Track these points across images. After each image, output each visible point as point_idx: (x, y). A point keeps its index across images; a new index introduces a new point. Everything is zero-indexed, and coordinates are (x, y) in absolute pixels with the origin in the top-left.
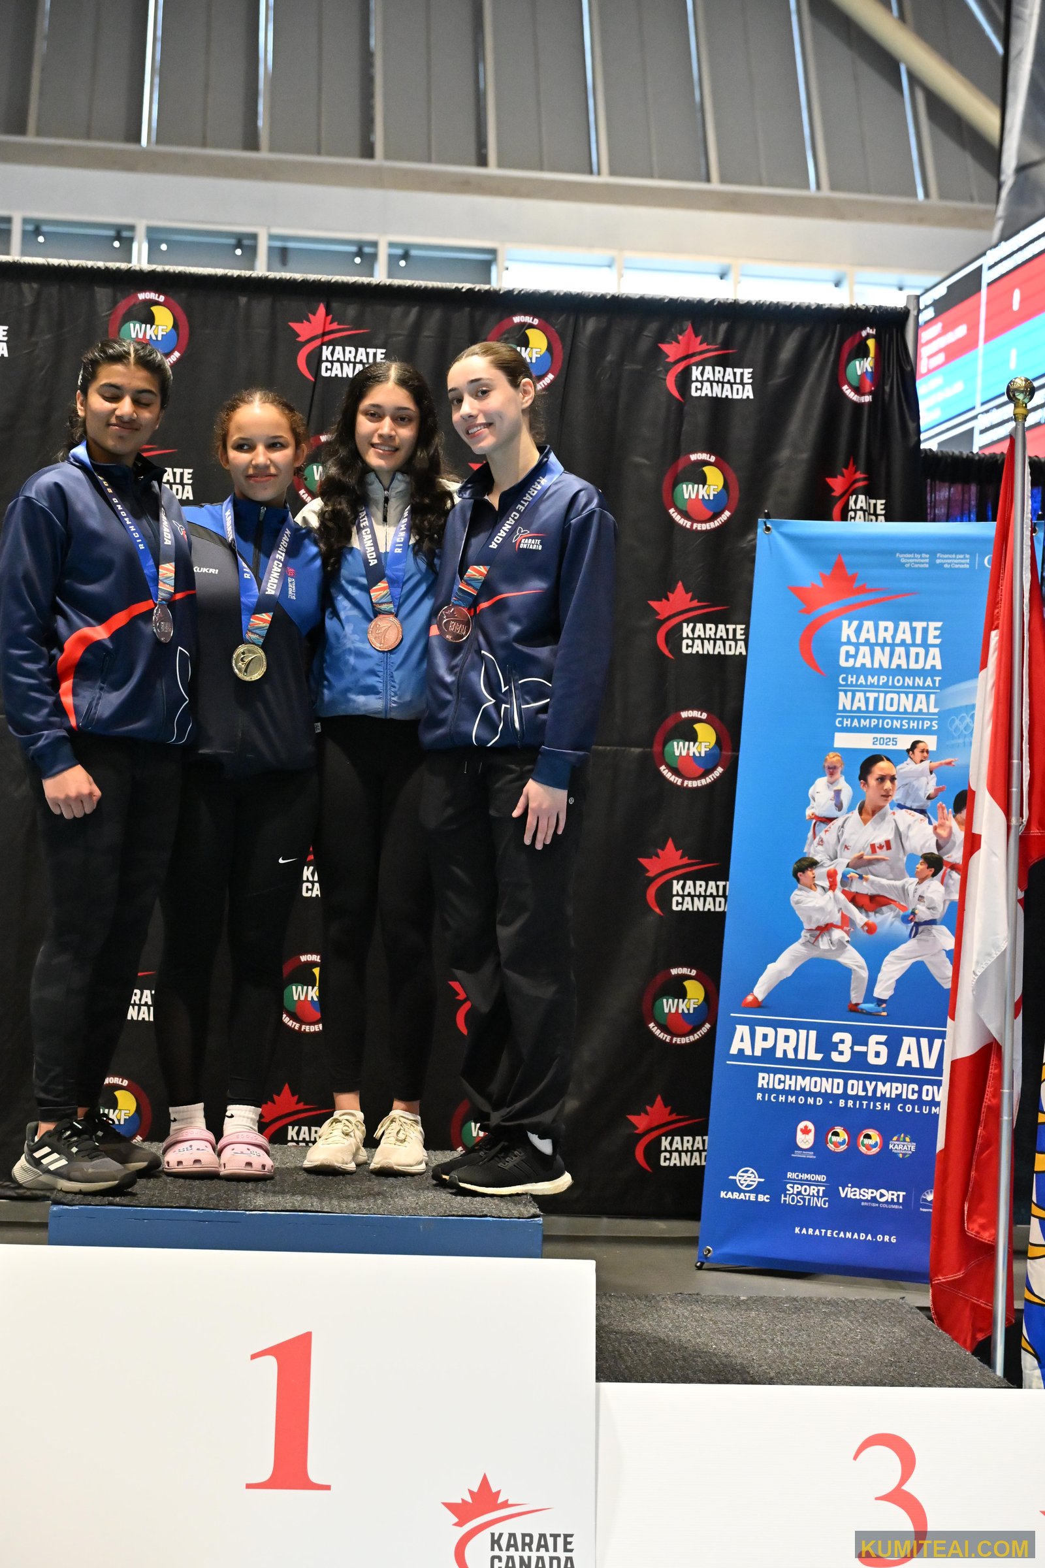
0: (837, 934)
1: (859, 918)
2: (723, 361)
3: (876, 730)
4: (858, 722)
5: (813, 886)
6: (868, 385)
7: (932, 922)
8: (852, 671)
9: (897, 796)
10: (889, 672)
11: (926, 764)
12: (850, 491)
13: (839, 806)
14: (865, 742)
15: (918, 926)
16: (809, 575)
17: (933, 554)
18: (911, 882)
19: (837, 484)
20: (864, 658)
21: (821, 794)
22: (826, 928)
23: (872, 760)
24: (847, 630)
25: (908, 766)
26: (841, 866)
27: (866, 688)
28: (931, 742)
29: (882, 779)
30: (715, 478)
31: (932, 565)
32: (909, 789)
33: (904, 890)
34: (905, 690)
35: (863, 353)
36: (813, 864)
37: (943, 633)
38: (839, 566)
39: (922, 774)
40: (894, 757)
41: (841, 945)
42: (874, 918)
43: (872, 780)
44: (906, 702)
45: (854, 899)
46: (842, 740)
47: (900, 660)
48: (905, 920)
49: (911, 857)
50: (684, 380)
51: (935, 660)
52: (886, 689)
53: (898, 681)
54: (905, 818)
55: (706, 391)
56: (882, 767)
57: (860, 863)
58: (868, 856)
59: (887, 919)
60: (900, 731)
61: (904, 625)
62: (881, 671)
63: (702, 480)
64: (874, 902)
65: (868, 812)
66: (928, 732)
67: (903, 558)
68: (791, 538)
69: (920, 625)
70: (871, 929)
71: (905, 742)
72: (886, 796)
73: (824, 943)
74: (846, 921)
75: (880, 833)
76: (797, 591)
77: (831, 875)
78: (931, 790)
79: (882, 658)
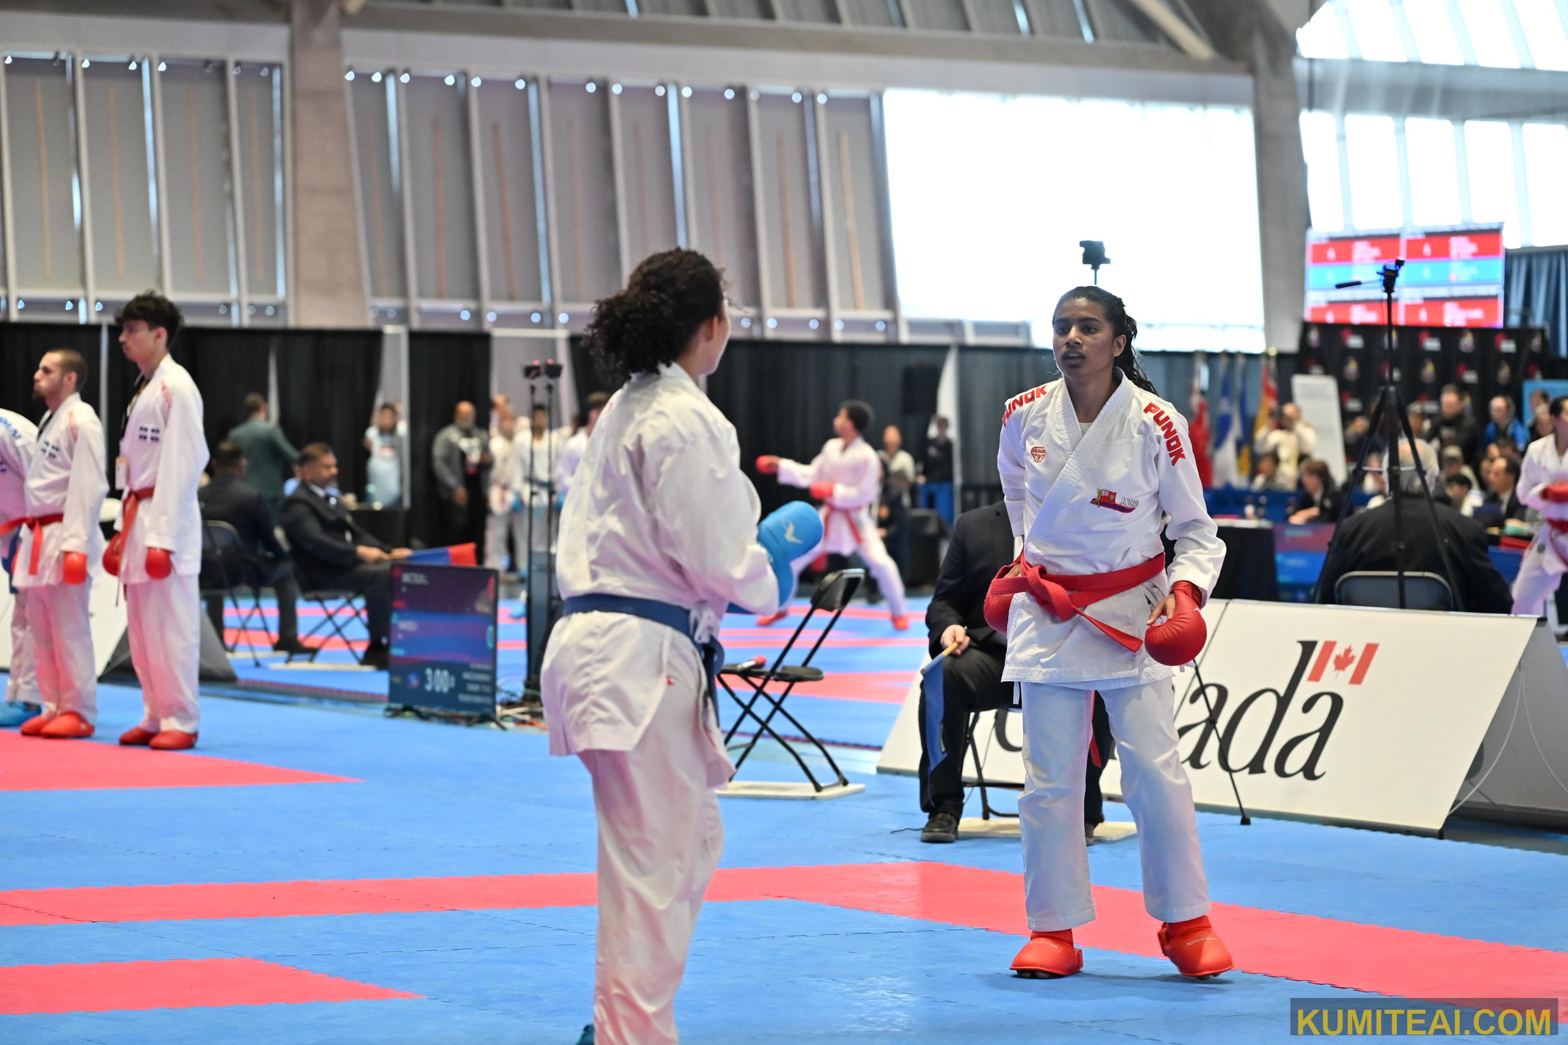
35: (1537, 339)
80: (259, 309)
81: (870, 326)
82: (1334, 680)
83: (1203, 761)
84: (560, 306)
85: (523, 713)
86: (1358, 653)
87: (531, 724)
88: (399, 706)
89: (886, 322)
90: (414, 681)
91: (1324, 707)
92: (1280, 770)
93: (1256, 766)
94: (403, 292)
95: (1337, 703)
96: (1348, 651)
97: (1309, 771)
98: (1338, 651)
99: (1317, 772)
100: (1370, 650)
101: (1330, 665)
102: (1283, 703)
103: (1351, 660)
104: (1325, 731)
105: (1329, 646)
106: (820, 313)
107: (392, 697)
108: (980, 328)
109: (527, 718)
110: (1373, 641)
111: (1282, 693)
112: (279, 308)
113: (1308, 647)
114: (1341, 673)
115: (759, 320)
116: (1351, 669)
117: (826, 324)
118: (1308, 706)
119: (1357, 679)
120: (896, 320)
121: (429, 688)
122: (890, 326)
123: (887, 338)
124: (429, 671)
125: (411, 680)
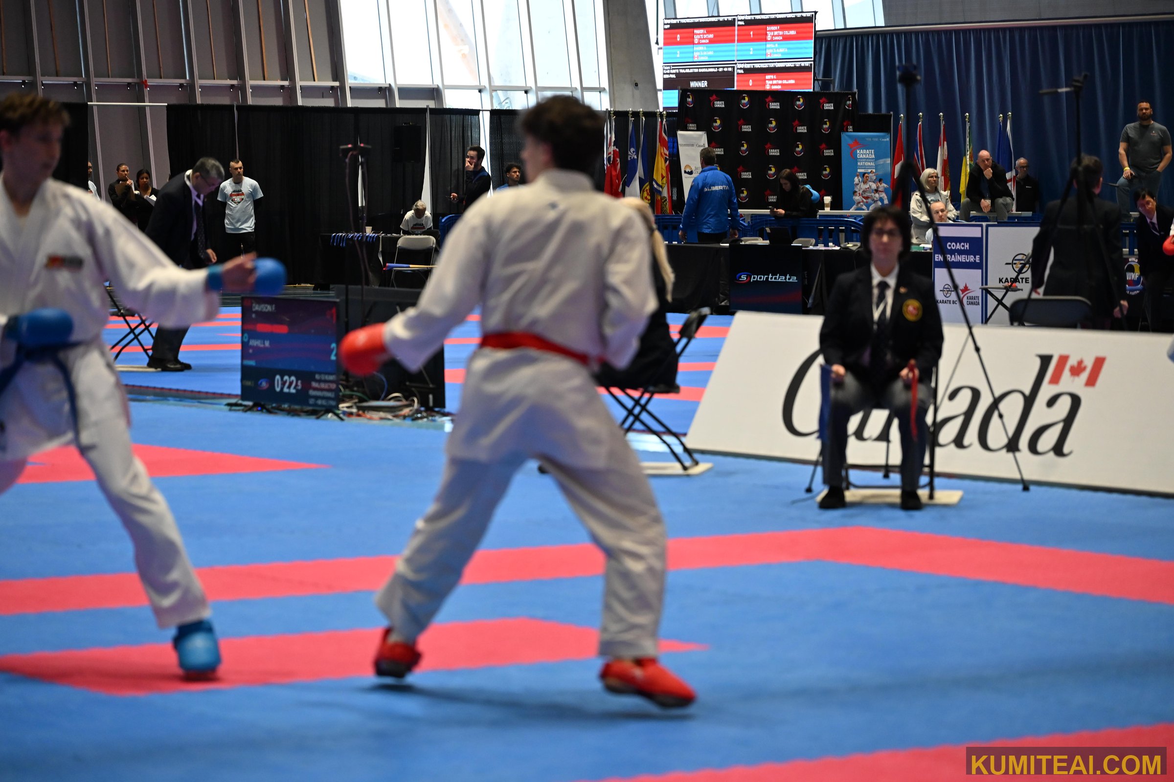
0: (861, 203)
1: (865, 200)
2: (828, 103)
3: (865, 168)
4: (861, 167)
5: (856, 195)
6: (851, 106)
7: (877, 201)
8: (860, 158)
9: (869, 180)
10: (866, 159)
11: (874, 174)
12: (848, 125)
13: (860, 182)
14: (863, 171)
15: (875, 201)
16: (850, 142)
17: (872, 138)
18: (873, 194)
19: (845, 124)
20: (861, 156)
21: (856, 180)
22: (859, 203)
23: (864, 174)
24: (858, 151)
25: (871, 175)
26: (861, 192)
27: (862, 161)
28: (874, 170)
29: (866, 177)
30: (828, 123)
31: (872, 140)
32: (871, 179)
33: (872, 196)
34: (869, 162)
35: (850, 100)
36: (856, 192)
37: (874, 152)
38: (856, 141)
39: (873, 176)
40: (868, 173)
41: (862, 205)
42: (868, 201)
43: (865, 177)
44: (869, 164)
45: (864, 197)
46: (859, 170)
47: (867, 157)
48: (873, 200)
49: (873, 190)
50: (823, 106)
51: (873, 156)
52: (866, 161)
53: (868, 160)
54: (871, 183)
55: (827, 108)
56: (866, 175)
57: (864, 191)
58: (865, 190)
59: (869, 200)
60: (869, 169)
61: (868, 150)
62: (864, 159)
63: (826, 124)
64: (867, 198)
65: (865, 183)
66: (874, 169)
67: (867, 139)
68: (847, 135)
69: (870, 151)
70: (867, 202)
71: (870, 171)
72: (867, 180)
73: (859, 205)
74: (863, 201)
75: (867, 186)
76: (849, 145)
77: (859, 194)
78: (875, 178)
79: (864, 156)
81: (322, 92)
82: (1069, 383)
83: (966, 442)
84: (95, 81)
85: (350, 407)
86: (1089, 363)
87: (358, 415)
88: (250, 403)
89: (332, 88)
90: (264, 384)
91: (1064, 404)
92: (1033, 447)
93: (1012, 446)
95: (1076, 401)
96: (1080, 363)
97: (1058, 449)
98: (1072, 362)
99: (1066, 450)
100: (1099, 362)
101: (1066, 373)
102: (1029, 401)
103: (1084, 369)
104: (1068, 421)
105: (1063, 359)
106: (286, 83)
107: (244, 397)
108: (407, 92)
109: (354, 410)
110: (1101, 354)
111: (1027, 392)
113: (1045, 360)
114: (1077, 379)
115: (242, 88)
116: (1085, 376)
117: (290, 91)
118: (1051, 402)
119: (1091, 381)
120: (342, 88)
121: (278, 389)
122: (338, 92)
123: (336, 101)
124: (278, 377)
125: (261, 383)
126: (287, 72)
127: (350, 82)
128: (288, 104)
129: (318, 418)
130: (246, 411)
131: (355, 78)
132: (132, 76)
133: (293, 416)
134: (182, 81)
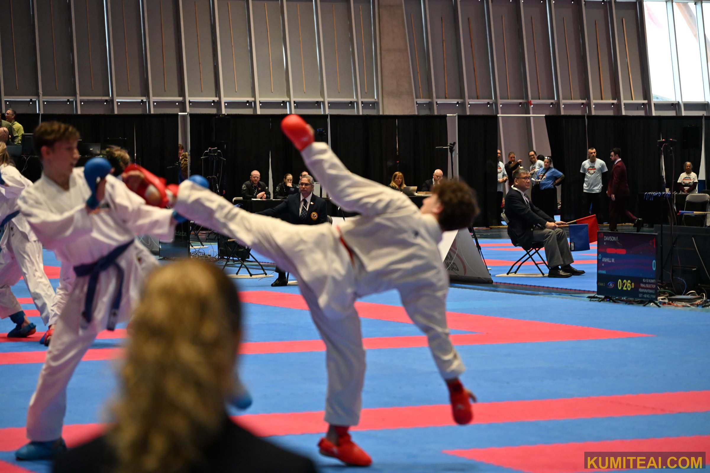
80: (366, 105)
81: (637, 107)
84: (500, 101)
85: (664, 299)
88: (603, 297)
89: (643, 104)
90: (611, 285)
94: (430, 96)
106: (615, 102)
107: (599, 293)
109: (667, 301)
112: (375, 105)
115: (589, 105)
117: (618, 106)
120: (649, 104)
121: (620, 288)
122: (647, 106)
123: (646, 112)
124: (620, 280)
125: (609, 284)
126: (616, 94)
127: (654, 100)
128: (616, 114)
129: (644, 306)
130: (600, 301)
131: (657, 98)
132: (523, 99)
133: (629, 304)
134: (552, 101)
